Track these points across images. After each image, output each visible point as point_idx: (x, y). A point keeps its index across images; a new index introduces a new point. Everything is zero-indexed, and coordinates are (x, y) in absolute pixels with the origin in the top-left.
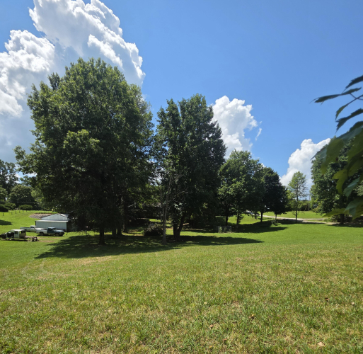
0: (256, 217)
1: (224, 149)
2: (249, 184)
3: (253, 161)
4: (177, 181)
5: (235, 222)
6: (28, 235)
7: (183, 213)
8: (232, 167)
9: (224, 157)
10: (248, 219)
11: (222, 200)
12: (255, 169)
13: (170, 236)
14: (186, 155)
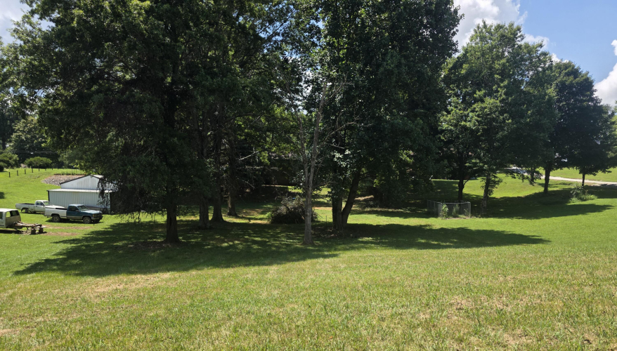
0: (532, 181)
1: (454, 19)
2: (516, 102)
3: (527, 46)
4: (338, 98)
5: (481, 193)
6: (26, 220)
7: (353, 174)
8: (475, 63)
9: (455, 39)
10: (511, 186)
11: (449, 142)
12: (534, 66)
13: (326, 225)
14: (362, 37)
